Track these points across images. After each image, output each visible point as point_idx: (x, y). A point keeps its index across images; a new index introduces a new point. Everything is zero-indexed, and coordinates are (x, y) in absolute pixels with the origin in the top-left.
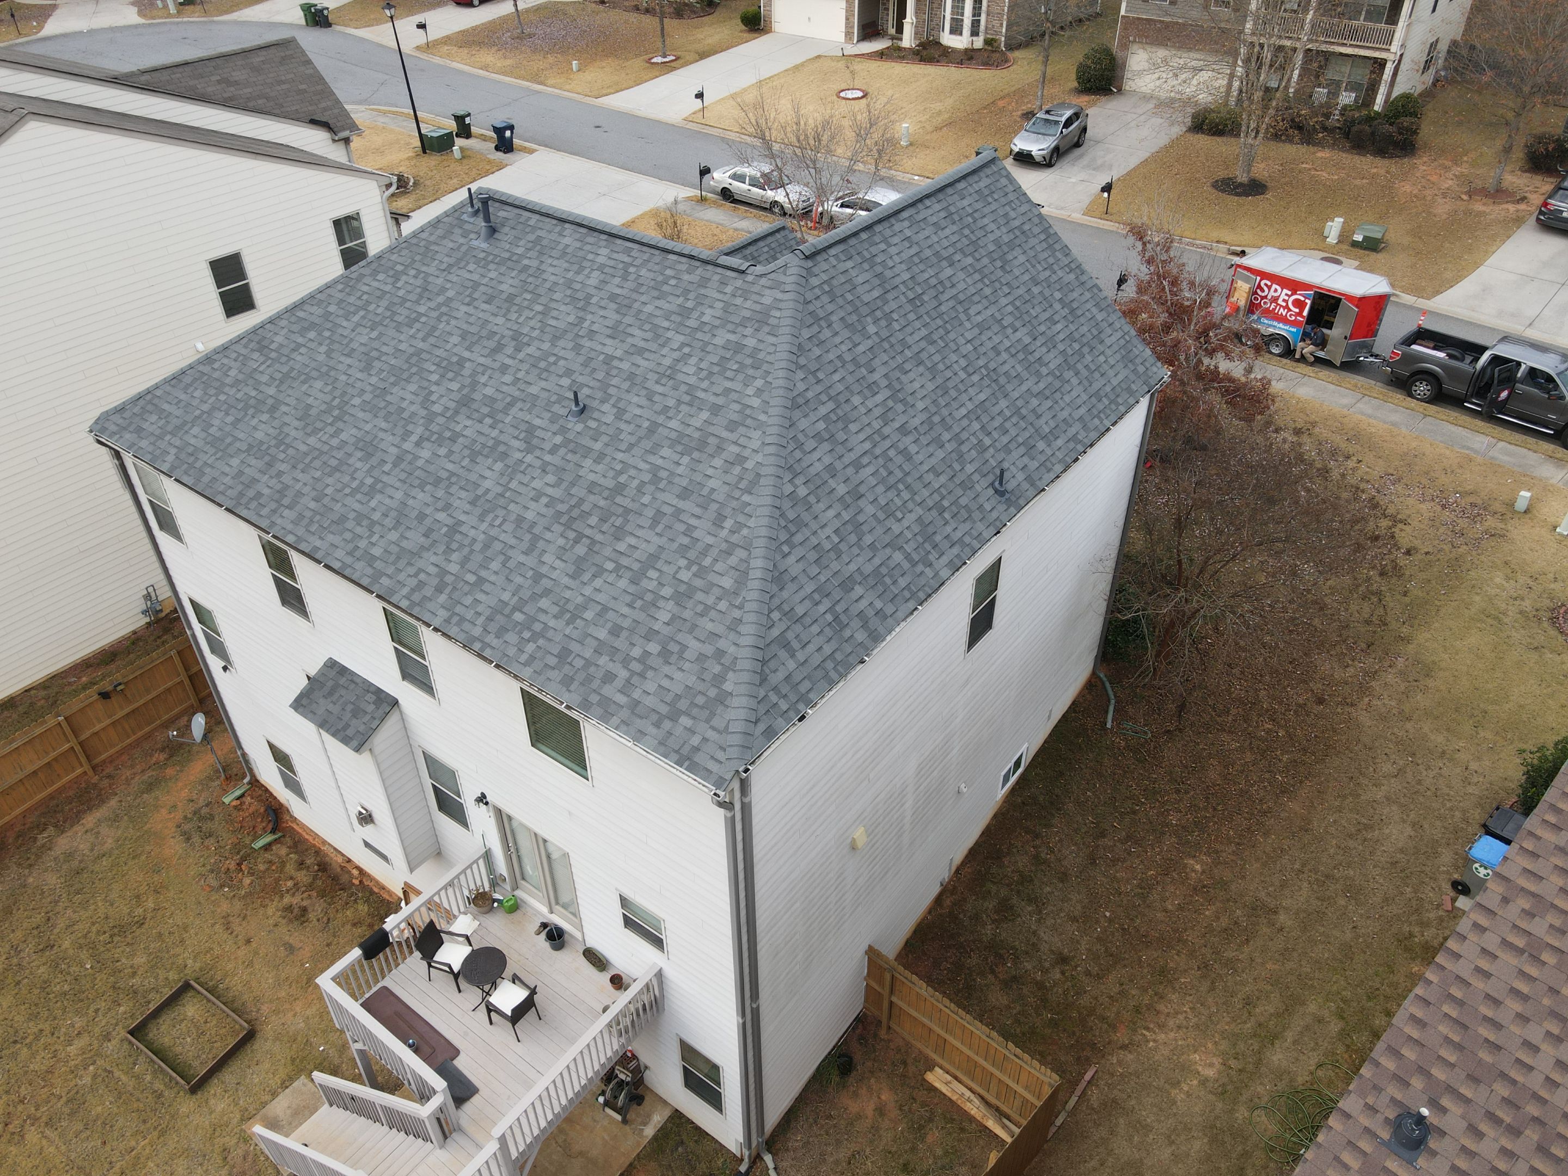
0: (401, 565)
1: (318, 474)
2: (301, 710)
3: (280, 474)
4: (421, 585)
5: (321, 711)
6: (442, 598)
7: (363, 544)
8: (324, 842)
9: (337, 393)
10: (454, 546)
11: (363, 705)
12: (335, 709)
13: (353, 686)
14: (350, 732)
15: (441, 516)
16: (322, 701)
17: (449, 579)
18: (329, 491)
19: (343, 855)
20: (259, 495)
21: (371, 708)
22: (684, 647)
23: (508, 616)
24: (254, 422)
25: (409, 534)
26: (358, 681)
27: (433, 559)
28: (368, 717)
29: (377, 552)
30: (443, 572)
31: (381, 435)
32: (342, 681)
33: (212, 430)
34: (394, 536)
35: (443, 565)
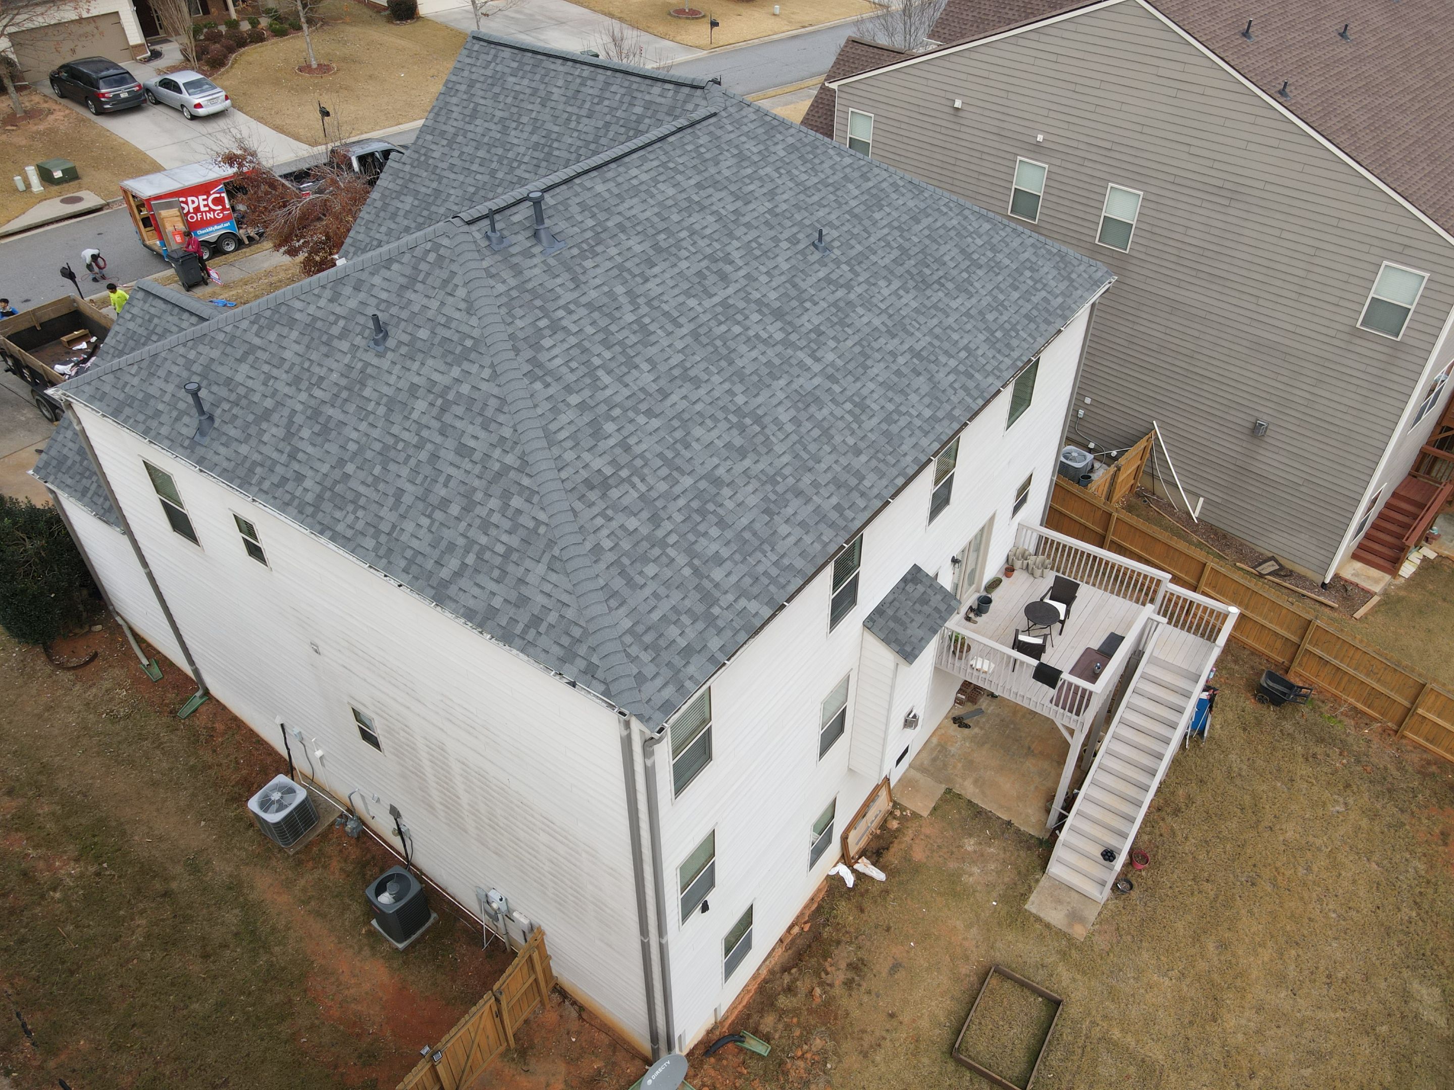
0: (944, 398)
1: (827, 448)
2: (917, 652)
3: (815, 484)
4: (964, 387)
5: (920, 633)
6: (977, 376)
7: (918, 422)
8: (754, 977)
9: (720, 415)
10: (932, 358)
11: (917, 595)
12: (919, 619)
13: (896, 604)
14: (943, 607)
15: (901, 360)
16: (909, 632)
17: (962, 368)
18: (851, 441)
19: (773, 949)
20: (838, 508)
21: (921, 588)
22: (1028, 260)
23: (998, 340)
24: (730, 504)
25: (914, 386)
26: (892, 598)
27: (941, 375)
28: (929, 591)
29: (927, 413)
30: (955, 370)
31: (795, 386)
32: (890, 612)
33: (725, 553)
34: (914, 398)
35: (948, 369)
